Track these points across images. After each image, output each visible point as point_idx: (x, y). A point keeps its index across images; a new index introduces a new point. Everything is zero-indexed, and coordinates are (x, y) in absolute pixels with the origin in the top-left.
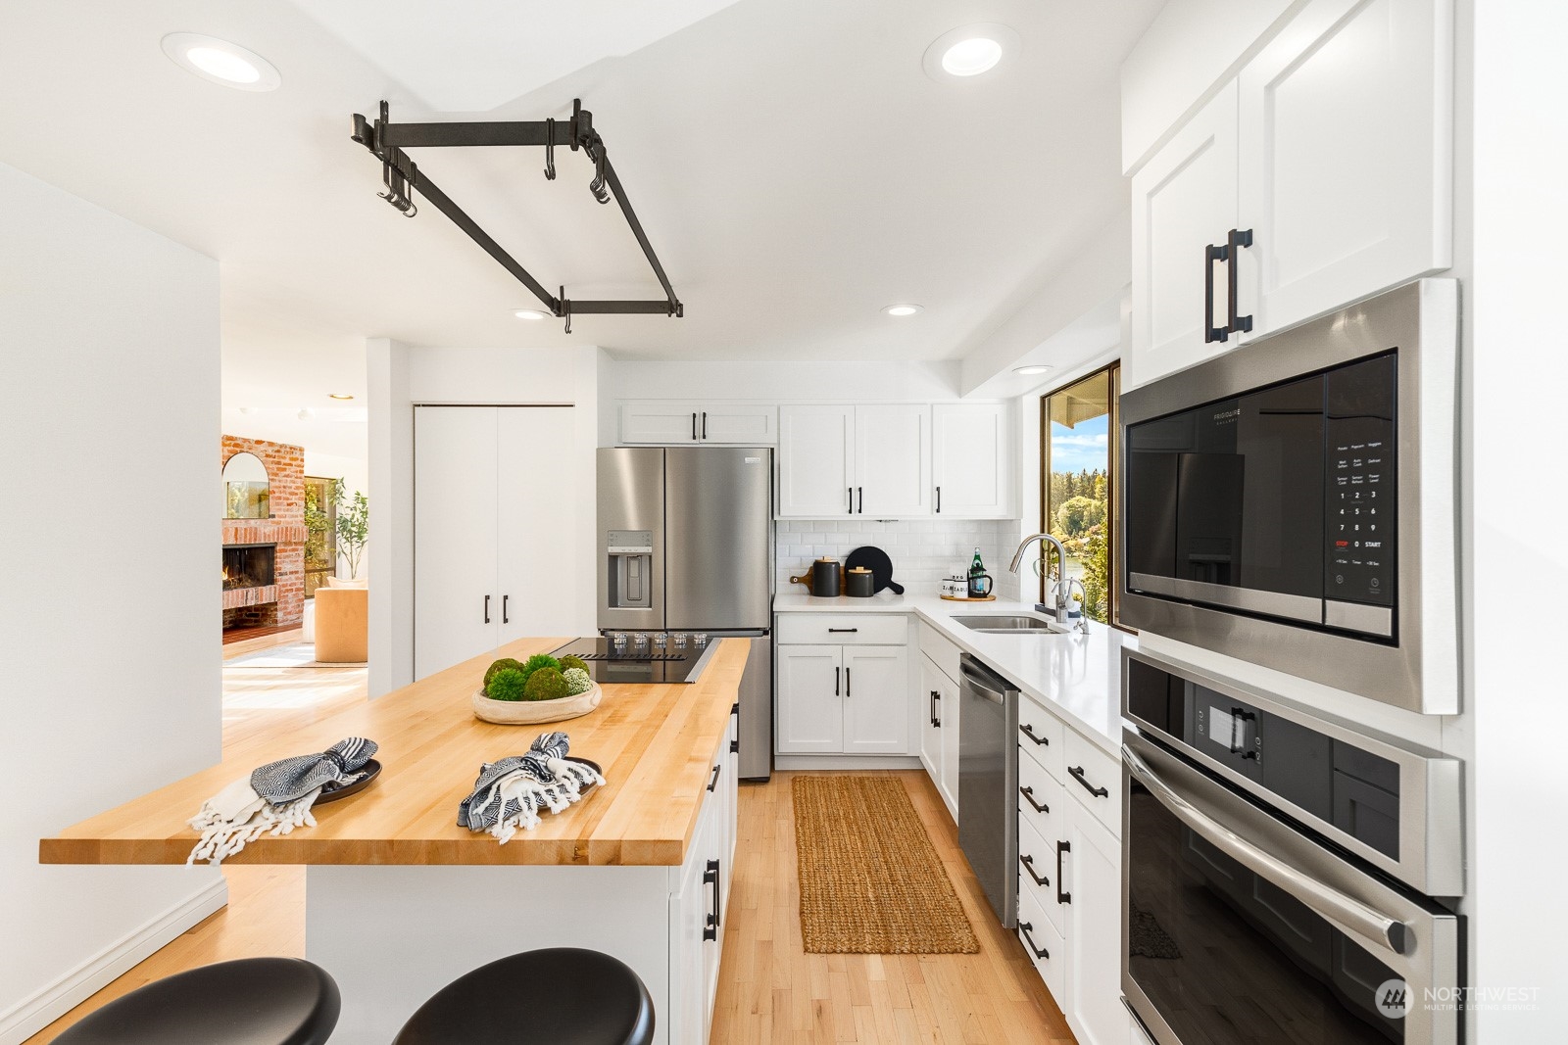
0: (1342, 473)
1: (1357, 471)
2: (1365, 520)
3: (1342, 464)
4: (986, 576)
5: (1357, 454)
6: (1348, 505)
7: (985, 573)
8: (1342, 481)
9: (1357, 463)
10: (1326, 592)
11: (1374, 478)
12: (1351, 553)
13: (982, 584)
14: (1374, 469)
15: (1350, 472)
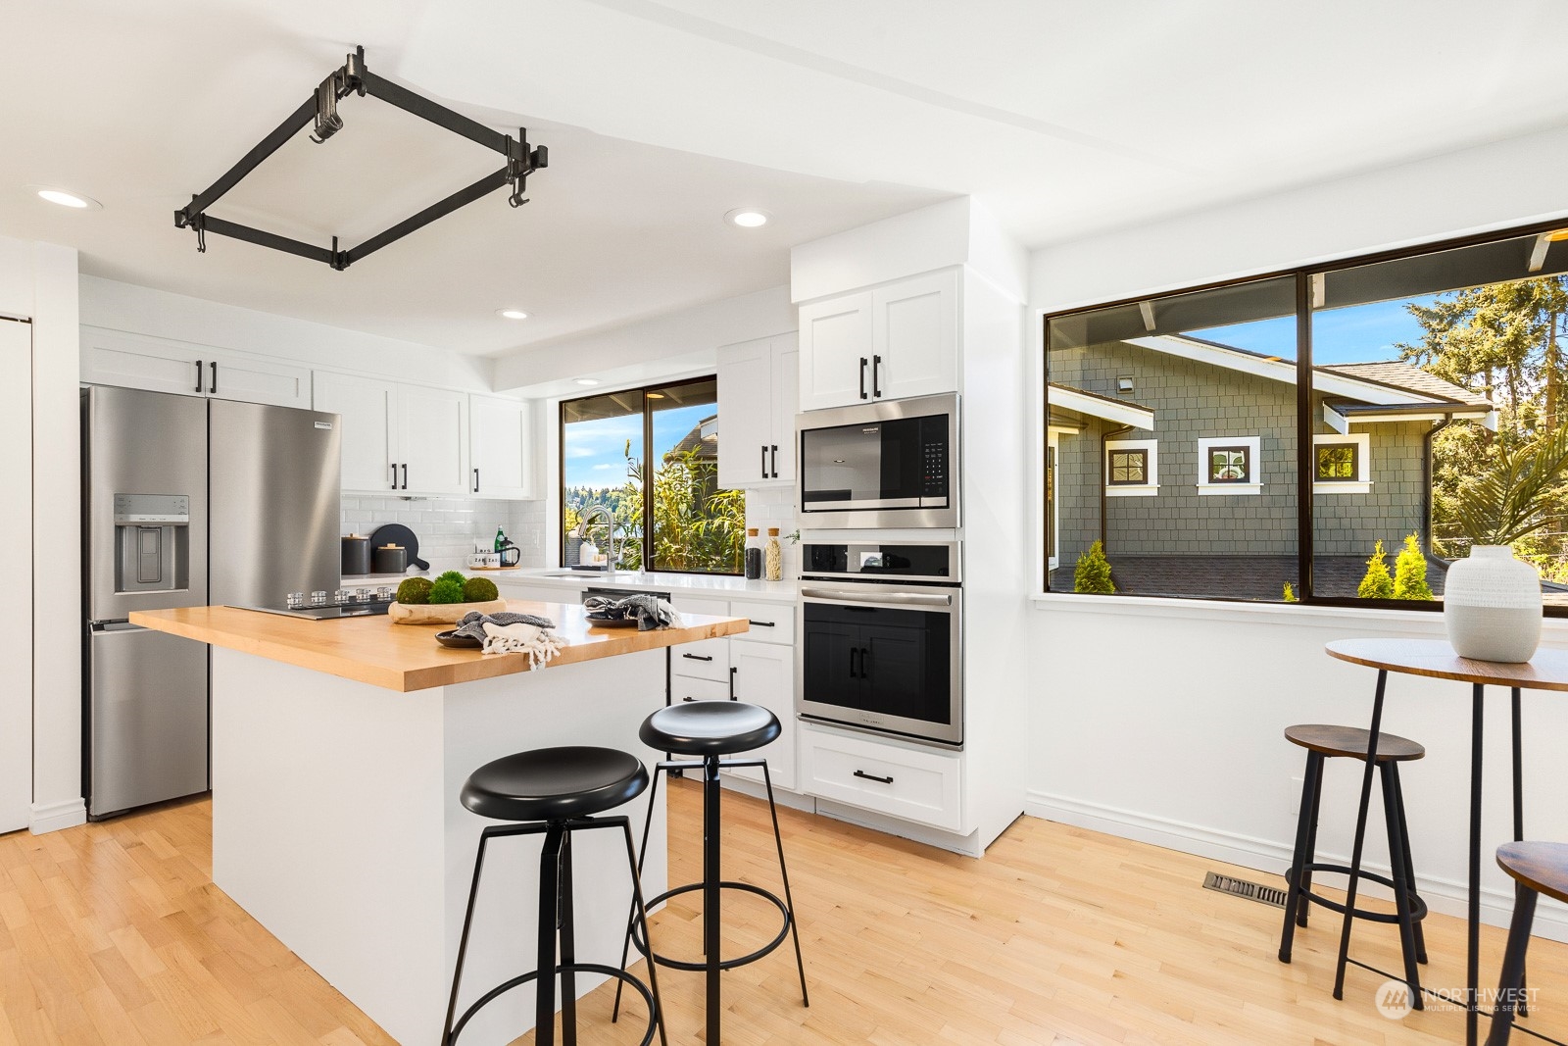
0: (928, 453)
1: (933, 453)
2: (936, 469)
3: (927, 450)
4: (513, 548)
5: (934, 447)
6: (930, 464)
7: (513, 546)
8: (927, 456)
9: (933, 450)
10: (919, 495)
11: (940, 455)
12: (931, 480)
13: (510, 556)
14: (940, 452)
15: (931, 453)
